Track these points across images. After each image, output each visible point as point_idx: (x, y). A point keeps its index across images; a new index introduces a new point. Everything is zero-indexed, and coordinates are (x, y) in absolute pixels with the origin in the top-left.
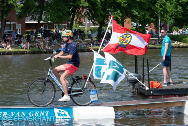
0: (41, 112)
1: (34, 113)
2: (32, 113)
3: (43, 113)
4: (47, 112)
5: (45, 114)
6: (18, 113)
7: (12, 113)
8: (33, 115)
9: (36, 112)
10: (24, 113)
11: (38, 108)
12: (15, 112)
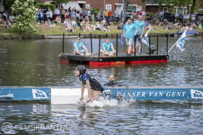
0: (178, 93)
1: (171, 94)
2: (169, 93)
3: (180, 93)
4: (184, 93)
5: (182, 94)
6: (156, 93)
7: (150, 93)
8: (170, 95)
9: (173, 93)
10: (162, 93)
11: (175, 89)
12: (153, 93)
